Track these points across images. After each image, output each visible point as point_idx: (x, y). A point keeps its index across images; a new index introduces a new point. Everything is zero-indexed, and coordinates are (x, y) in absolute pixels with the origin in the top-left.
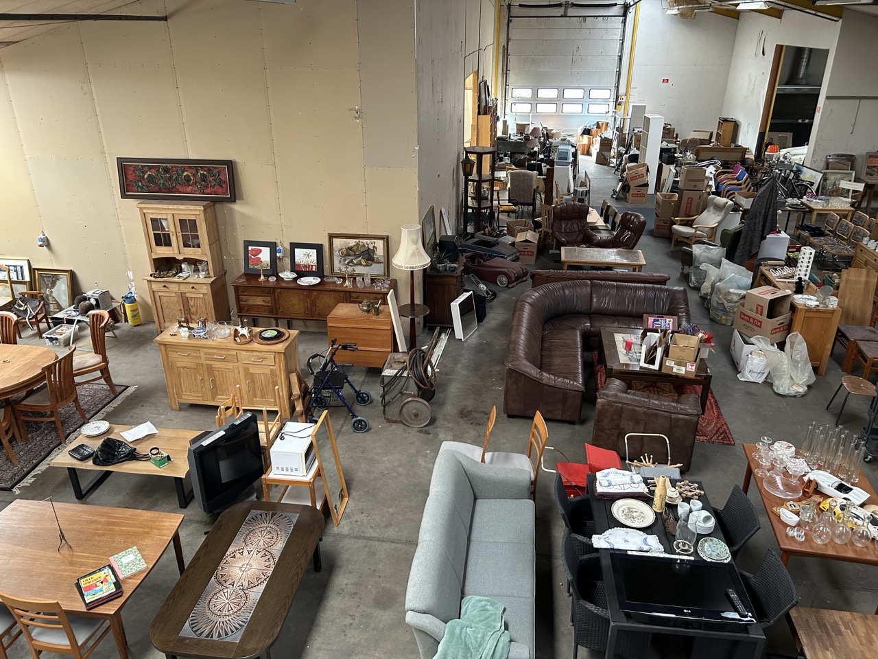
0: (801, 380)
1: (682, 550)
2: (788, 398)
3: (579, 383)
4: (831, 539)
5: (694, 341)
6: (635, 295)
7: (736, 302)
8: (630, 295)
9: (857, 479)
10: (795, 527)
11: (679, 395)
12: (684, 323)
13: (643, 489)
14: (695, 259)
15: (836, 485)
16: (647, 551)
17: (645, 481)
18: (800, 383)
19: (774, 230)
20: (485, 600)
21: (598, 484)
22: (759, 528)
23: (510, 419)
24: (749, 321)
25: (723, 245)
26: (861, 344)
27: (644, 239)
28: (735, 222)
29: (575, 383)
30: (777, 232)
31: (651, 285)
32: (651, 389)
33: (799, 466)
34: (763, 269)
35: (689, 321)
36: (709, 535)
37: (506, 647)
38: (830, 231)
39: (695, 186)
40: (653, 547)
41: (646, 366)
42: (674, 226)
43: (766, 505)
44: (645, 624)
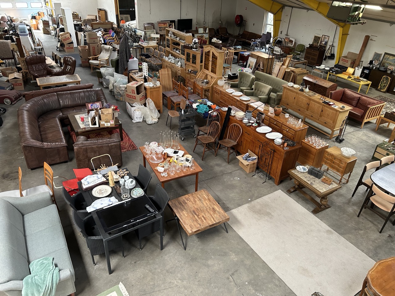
0: (155, 117)
1: (126, 198)
2: (153, 125)
3: (64, 143)
4: (176, 172)
5: (110, 110)
6: (80, 96)
7: (124, 90)
8: (78, 96)
9: (179, 148)
10: (163, 172)
11: (111, 135)
12: (105, 104)
13: (104, 179)
14: (103, 74)
15: (173, 152)
16: (112, 204)
17: (104, 176)
18: (155, 118)
19: (131, 57)
20: (42, 259)
21: (83, 185)
22: (151, 178)
23: (33, 171)
24: (130, 98)
25: (113, 67)
26: (171, 98)
27: (77, 69)
28: (115, 56)
29: (62, 143)
30: (133, 58)
31: (86, 90)
32: (98, 136)
33: (160, 149)
34: (131, 74)
35: (106, 102)
36: (134, 188)
37: (58, 275)
38: (152, 55)
39: (94, 41)
40: (114, 201)
41: (93, 126)
42: (90, 61)
43: (152, 168)
44: (117, 233)
